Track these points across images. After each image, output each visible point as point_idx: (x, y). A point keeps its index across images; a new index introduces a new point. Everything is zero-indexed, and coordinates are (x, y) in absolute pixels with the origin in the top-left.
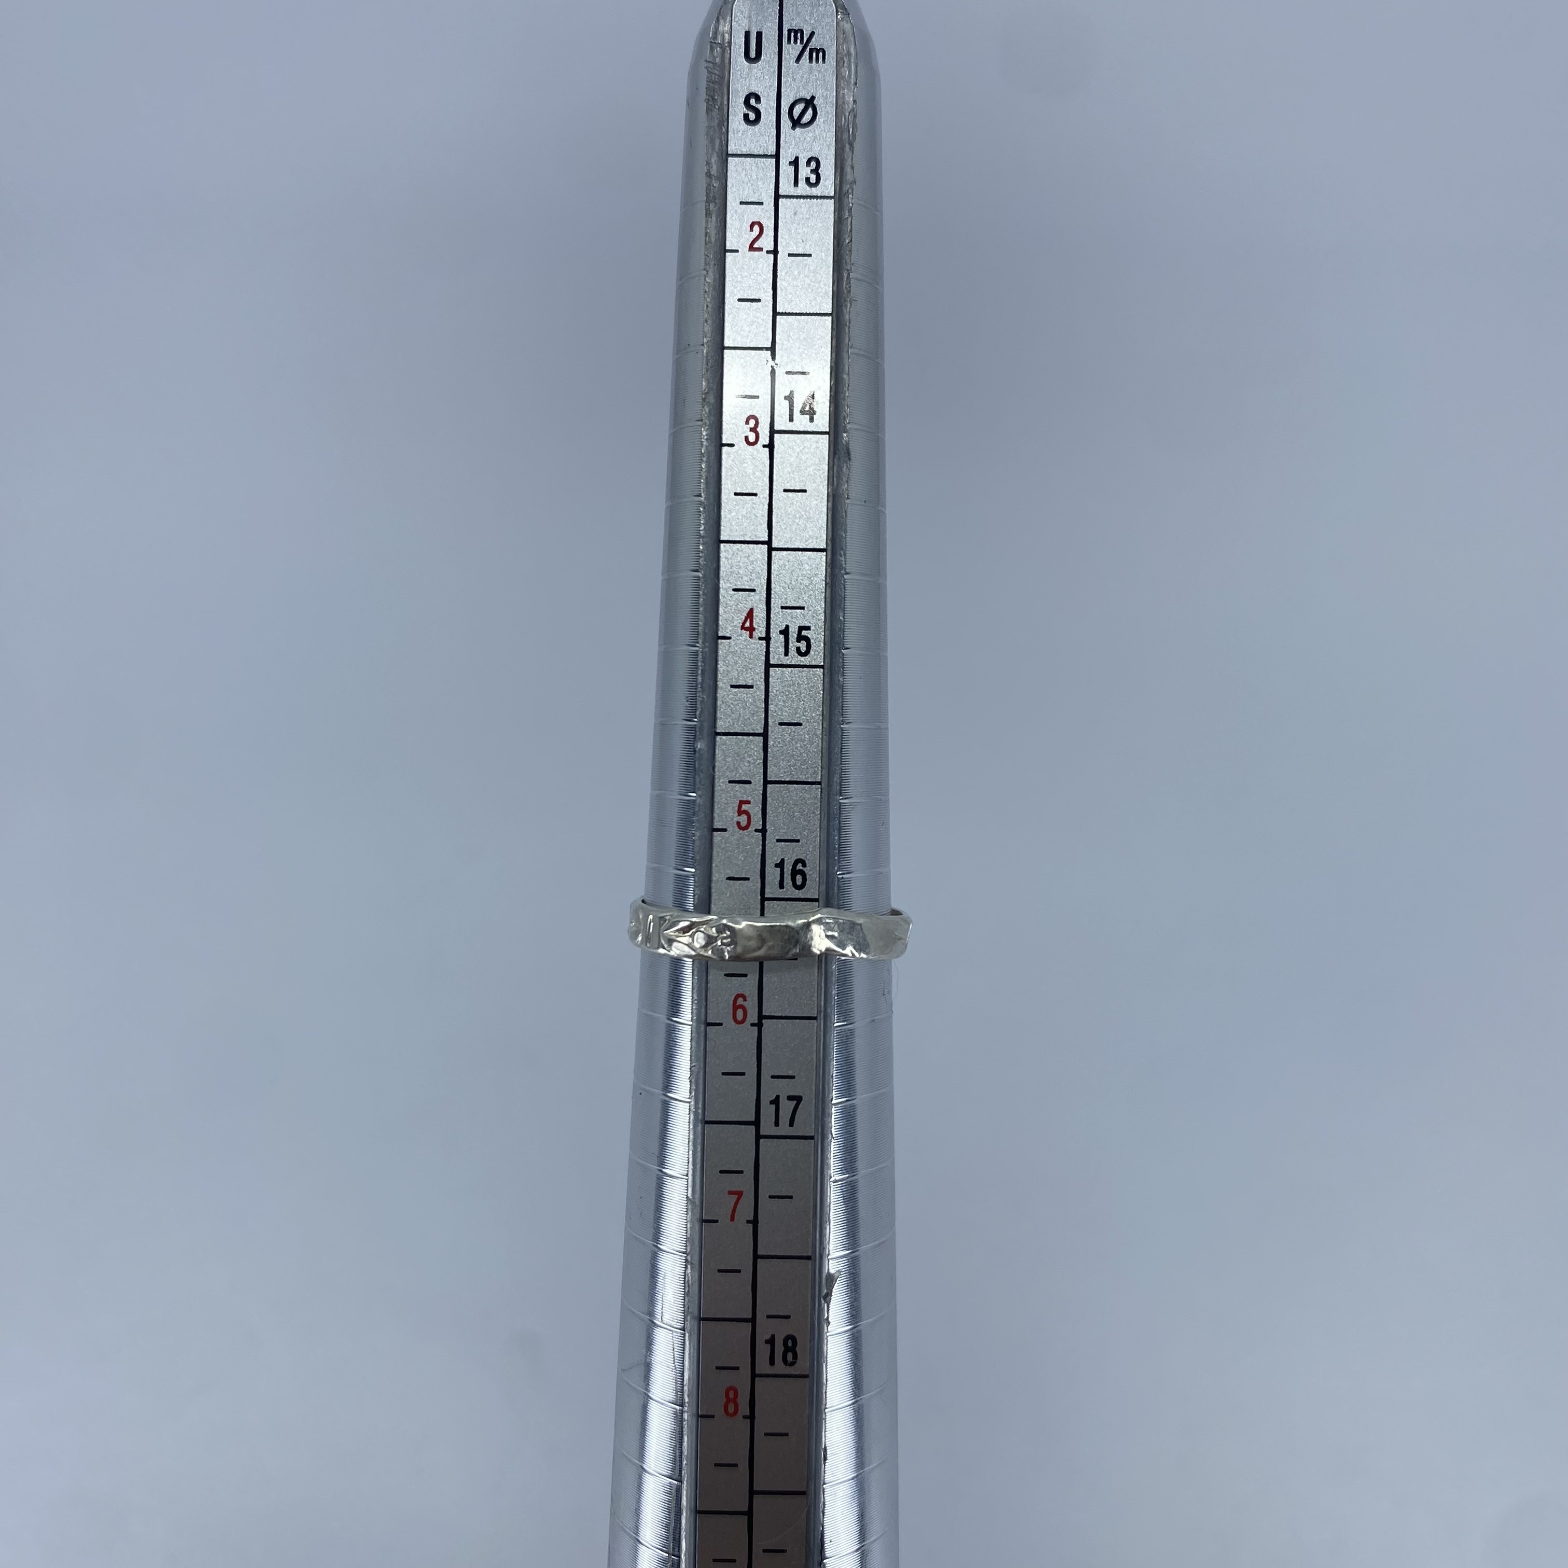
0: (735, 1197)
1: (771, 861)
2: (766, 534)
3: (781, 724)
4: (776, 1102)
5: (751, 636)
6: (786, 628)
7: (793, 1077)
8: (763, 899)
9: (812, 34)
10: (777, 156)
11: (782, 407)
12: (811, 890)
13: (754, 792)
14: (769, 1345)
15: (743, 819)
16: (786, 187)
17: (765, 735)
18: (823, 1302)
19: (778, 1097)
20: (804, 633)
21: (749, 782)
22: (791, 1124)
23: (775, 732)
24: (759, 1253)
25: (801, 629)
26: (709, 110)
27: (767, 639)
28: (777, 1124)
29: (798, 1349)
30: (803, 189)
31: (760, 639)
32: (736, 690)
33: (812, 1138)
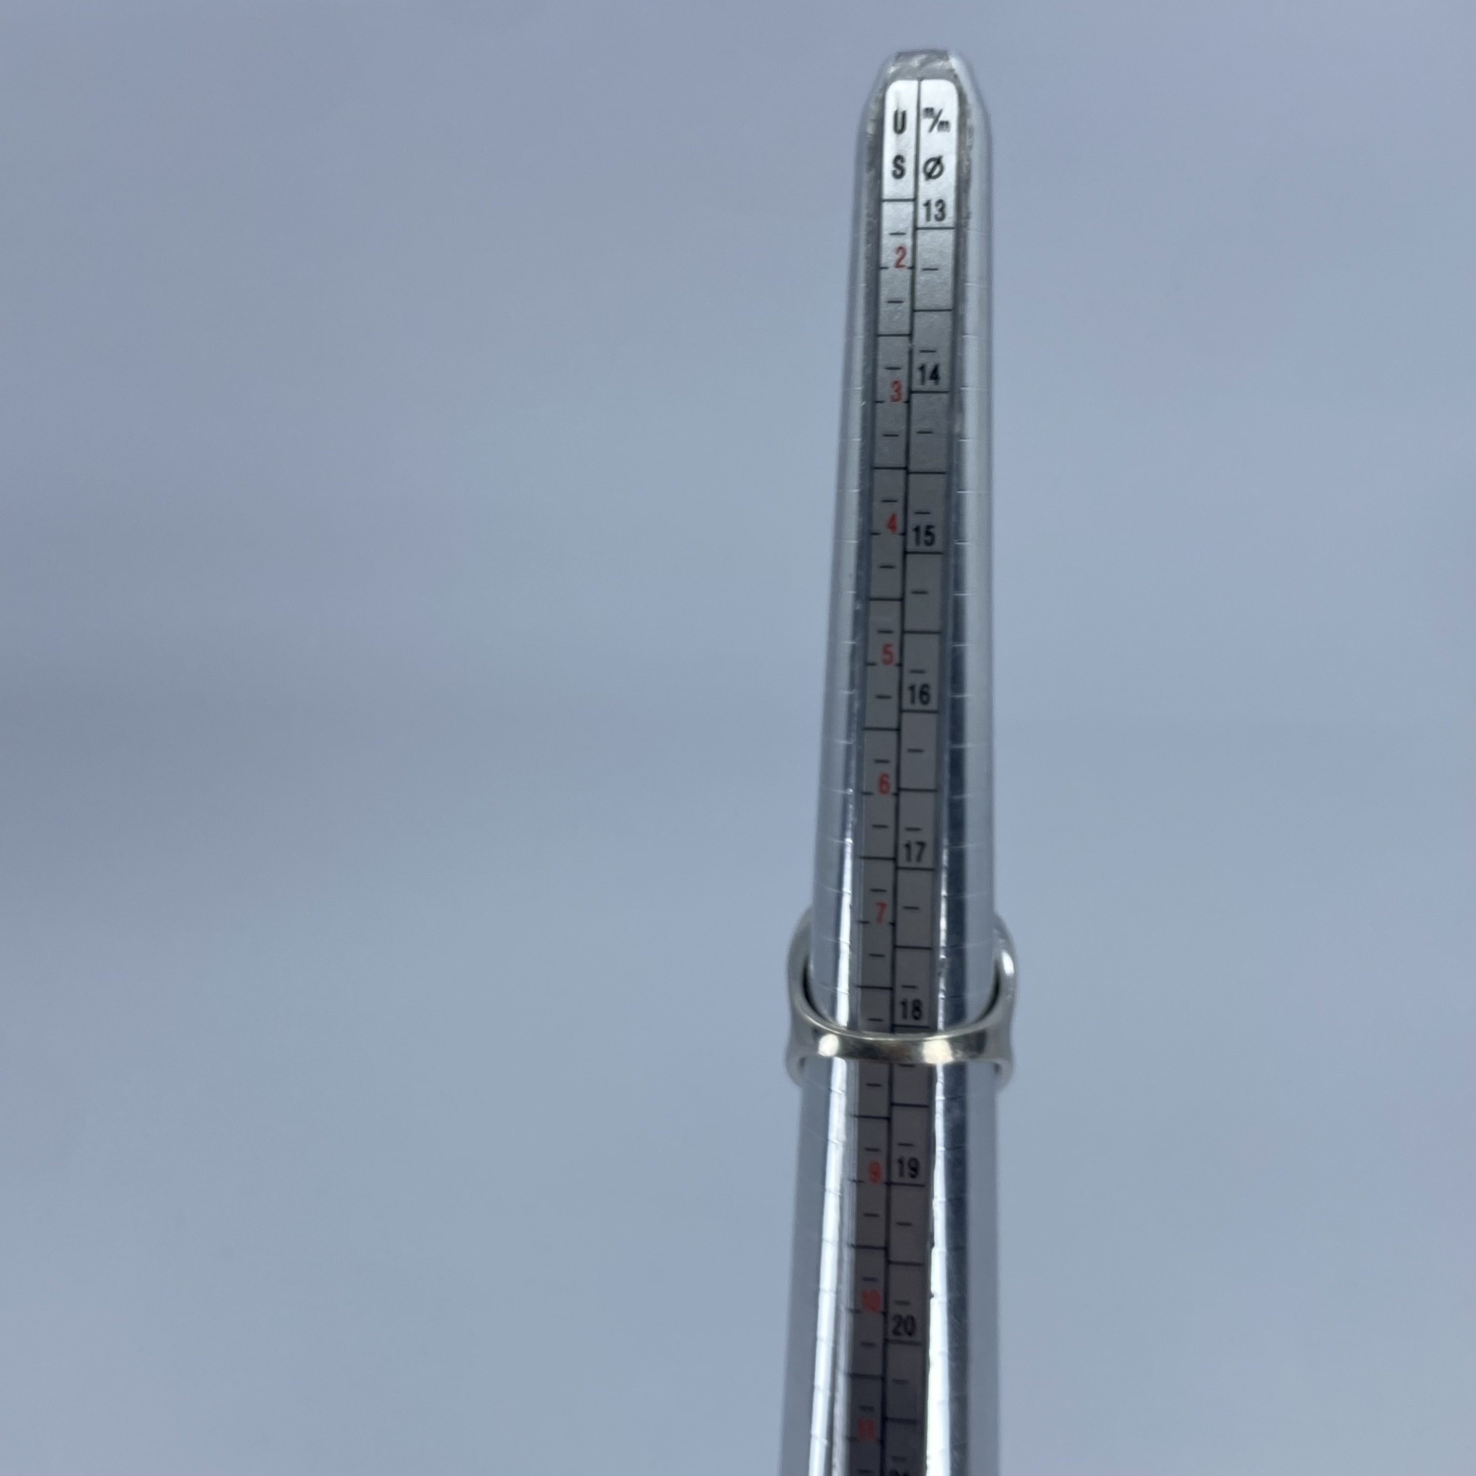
0: (881, 907)
1: (906, 684)
2: (905, 463)
3: (913, 592)
4: (908, 846)
5: (893, 533)
6: (917, 527)
7: (919, 830)
8: (901, 711)
9: (940, 112)
10: (915, 200)
11: (917, 375)
12: (933, 705)
13: (894, 639)
14: (903, 1006)
15: (887, 657)
16: (922, 222)
17: (902, 600)
19: (909, 843)
20: (930, 530)
21: (891, 632)
22: (918, 860)
23: (910, 598)
24: (896, 944)
25: (929, 527)
26: (869, 169)
27: (904, 534)
28: (909, 860)
29: (921, 1009)
30: (933, 223)
31: (900, 534)
32: (882, 569)
33: (932, 869)
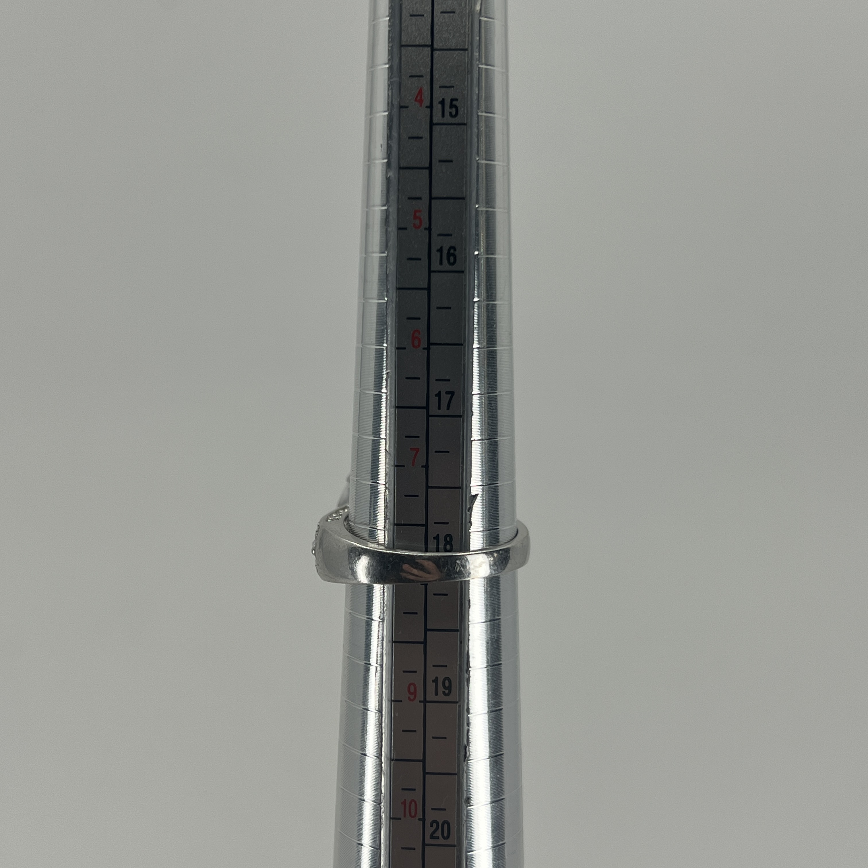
0: (415, 452)
2: (430, 41)
3: (440, 161)
4: (439, 395)
5: (421, 106)
6: (442, 100)
7: (449, 380)
8: (430, 272)
13: (424, 205)
14: (435, 541)
15: (417, 222)
17: (430, 168)
18: (467, 512)
19: (440, 392)
20: (454, 103)
21: (420, 198)
22: (448, 408)
23: (436, 166)
24: (429, 485)
25: (454, 100)
27: (431, 107)
28: (439, 408)
29: (452, 543)
31: (427, 107)
32: (412, 140)
33: (460, 416)
